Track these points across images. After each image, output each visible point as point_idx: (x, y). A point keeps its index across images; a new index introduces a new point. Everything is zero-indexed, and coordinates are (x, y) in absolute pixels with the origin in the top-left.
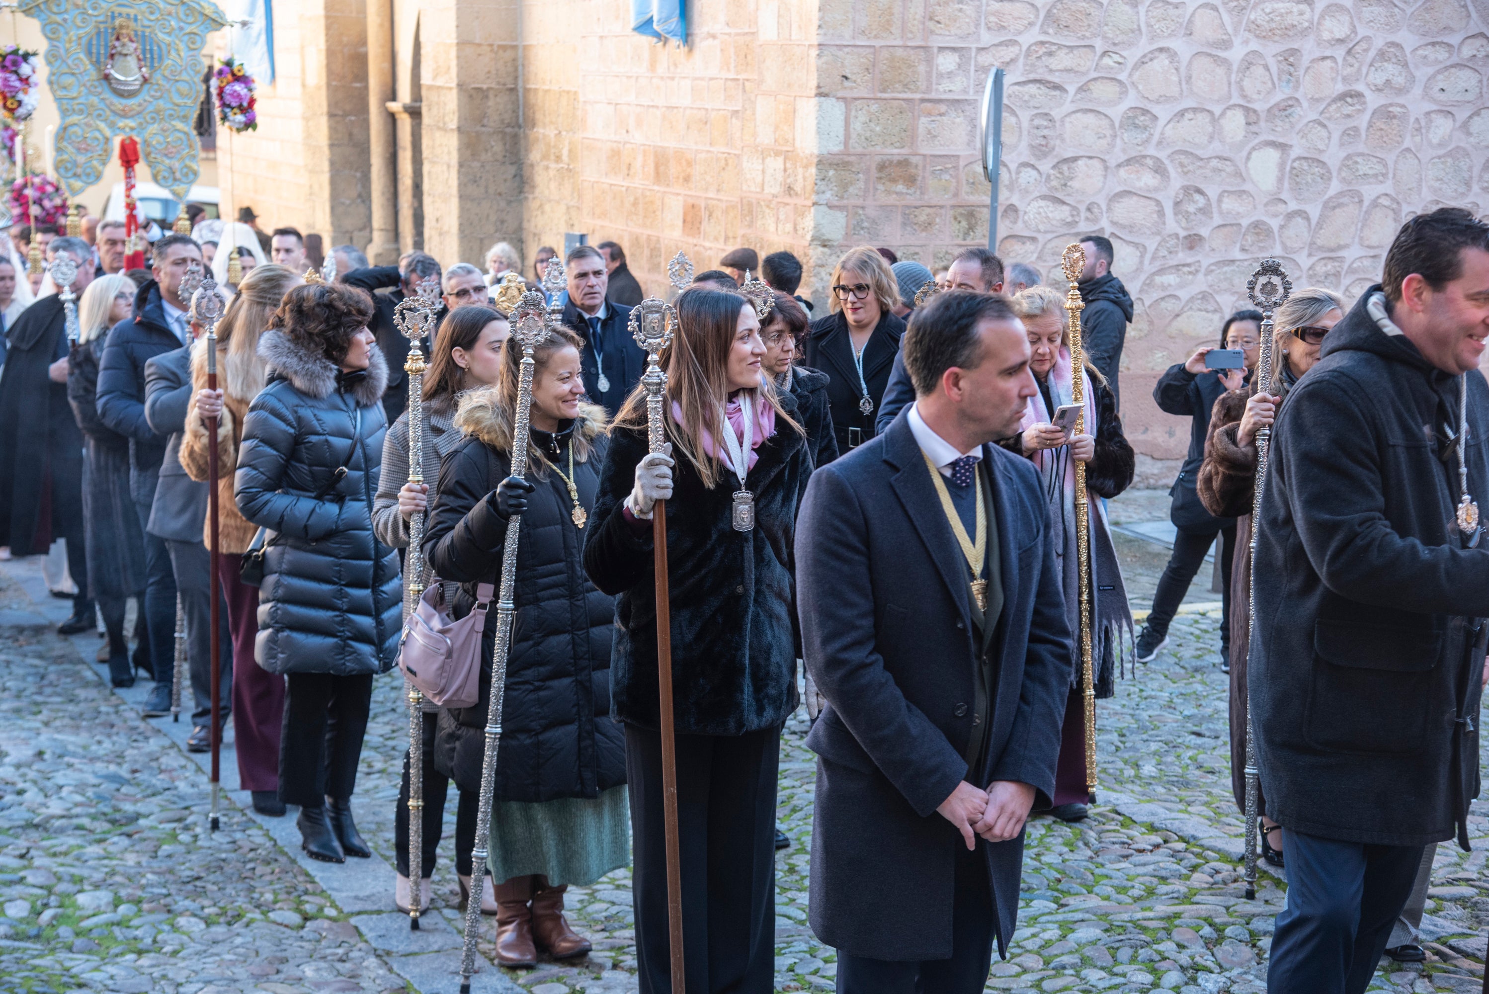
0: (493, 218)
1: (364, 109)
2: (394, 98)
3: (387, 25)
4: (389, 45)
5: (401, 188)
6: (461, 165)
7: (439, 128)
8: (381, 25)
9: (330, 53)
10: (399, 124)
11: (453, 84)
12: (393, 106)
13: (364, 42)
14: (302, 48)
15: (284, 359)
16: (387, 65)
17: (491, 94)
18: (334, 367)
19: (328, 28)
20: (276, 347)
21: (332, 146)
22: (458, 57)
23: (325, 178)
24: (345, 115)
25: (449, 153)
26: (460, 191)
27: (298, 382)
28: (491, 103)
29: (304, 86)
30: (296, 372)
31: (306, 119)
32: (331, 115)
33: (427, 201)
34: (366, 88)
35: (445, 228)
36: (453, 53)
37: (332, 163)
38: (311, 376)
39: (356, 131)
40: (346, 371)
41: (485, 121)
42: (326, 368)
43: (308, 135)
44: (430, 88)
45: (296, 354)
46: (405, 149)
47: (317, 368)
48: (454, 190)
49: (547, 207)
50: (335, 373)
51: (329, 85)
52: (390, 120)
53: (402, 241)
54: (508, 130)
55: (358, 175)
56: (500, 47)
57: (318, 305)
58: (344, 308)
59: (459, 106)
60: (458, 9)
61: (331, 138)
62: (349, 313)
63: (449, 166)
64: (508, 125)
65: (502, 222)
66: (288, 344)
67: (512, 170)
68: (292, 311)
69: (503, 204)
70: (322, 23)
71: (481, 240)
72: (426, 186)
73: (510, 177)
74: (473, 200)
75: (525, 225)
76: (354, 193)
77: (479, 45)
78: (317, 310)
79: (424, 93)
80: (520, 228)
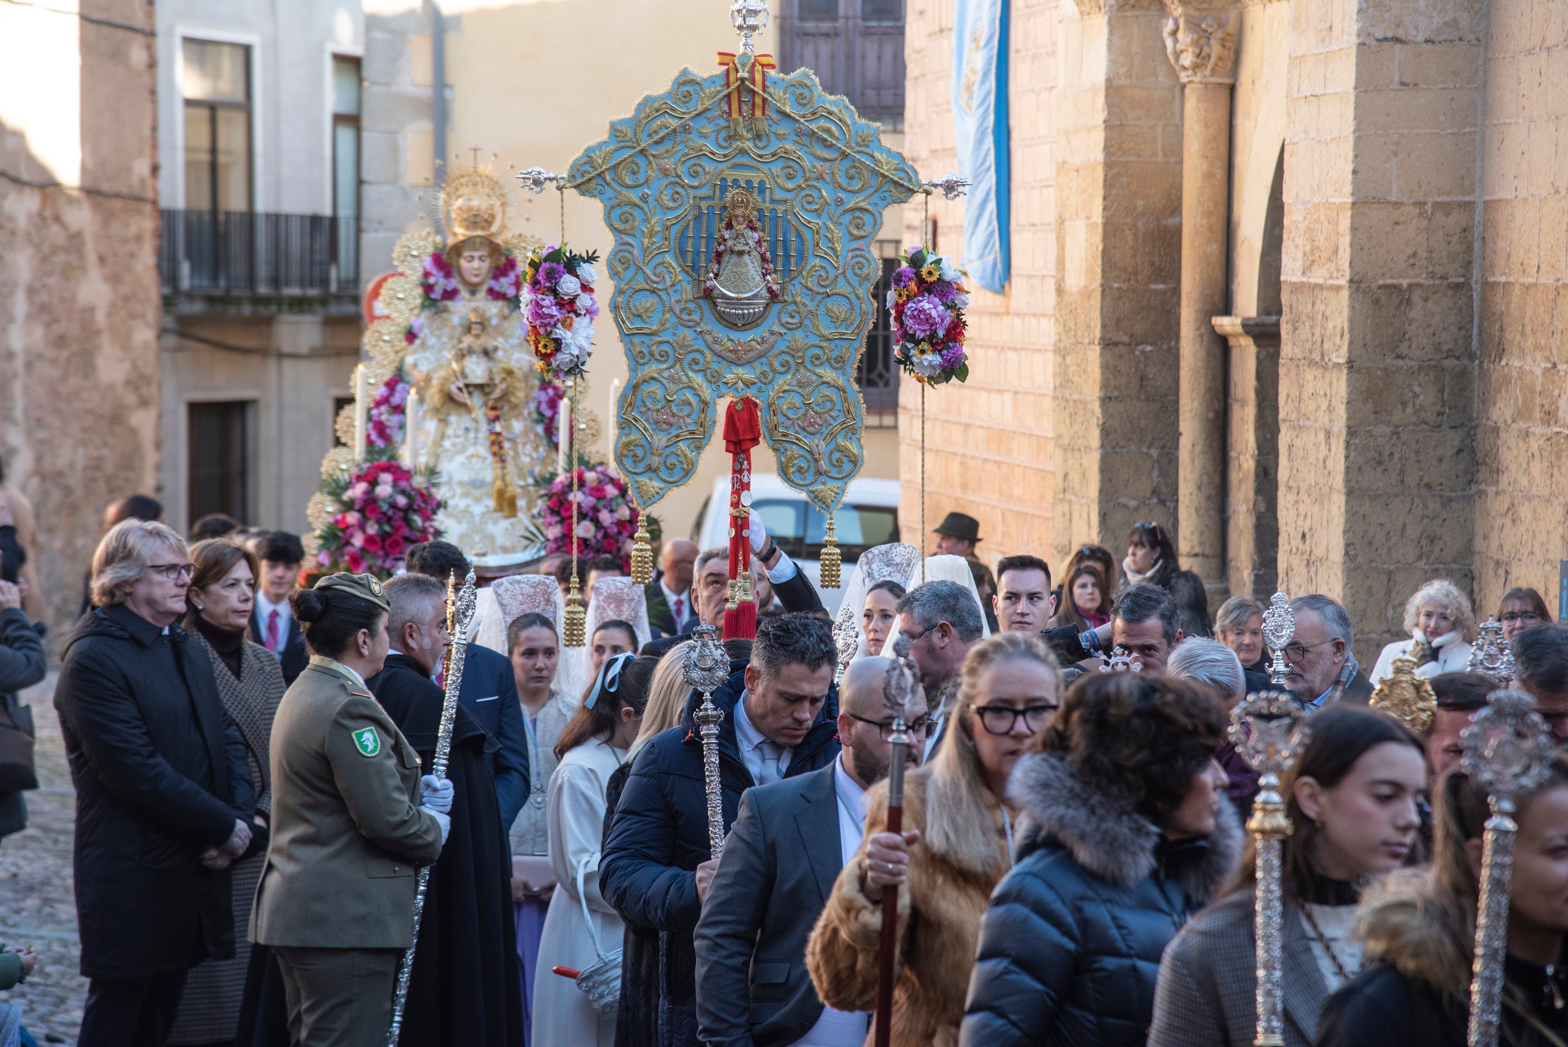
0: (1413, 531)
1: (1172, 331)
2: (1227, 308)
3: (1220, 173)
4: (1222, 210)
5: (1234, 476)
6: (1352, 432)
7: (1312, 363)
8: (1209, 175)
9: (1111, 230)
10: (1235, 355)
11: (1343, 282)
12: (1225, 324)
13: (1175, 207)
14: (1061, 222)
15: (1061, 810)
16: (1215, 249)
17: (1416, 298)
18: (1154, 829)
19: (1108, 184)
20: (1045, 785)
21: (1106, 401)
22: (1354, 229)
23: (1092, 460)
24: (1135, 342)
25: (1330, 409)
26: (1347, 480)
27: (1083, 855)
28: (1416, 313)
29: (1060, 291)
30: (1083, 837)
31: (1061, 352)
32: (1107, 344)
33: (1284, 499)
34: (1176, 291)
35: (1319, 552)
36: (1345, 223)
37: (1106, 432)
38: (1112, 845)
39: (1151, 372)
40: (1172, 837)
41: (1403, 348)
42: (1139, 831)
43: (1064, 381)
44: (1297, 288)
45: (1085, 802)
46: (1243, 403)
47: (1123, 829)
48: (1338, 481)
49: (1525, 511)
50: (1155, 839)
51: (1105, 289)
52: (1218, 351)
53: (1233, 575)
54: (1449, 363)
55: (1154, 453)
56: (1436, 205)
57: (1138, 713)
58: (1183, 720)
59: (1351, 321)
60: (1358, 140)
61: (1105, 386)
62: (1194, 733)
63: (1328, 434)
64: (1449, 355)
65: (1432, 540)
66: (1069, 782)
67: (1454, 439)
68: (1084, 721)
69: (1434, 505)
70: (1100, 174)
71: (1390, 573)
72: (1283, 473)
73: (1450, 452)
74: (1373, 499)
75: (1479, 544)
76: (1145, 487)
77: (1397, 205)
78: (1136, 722)
79: (1285, 298)
80: (1468, 551)
